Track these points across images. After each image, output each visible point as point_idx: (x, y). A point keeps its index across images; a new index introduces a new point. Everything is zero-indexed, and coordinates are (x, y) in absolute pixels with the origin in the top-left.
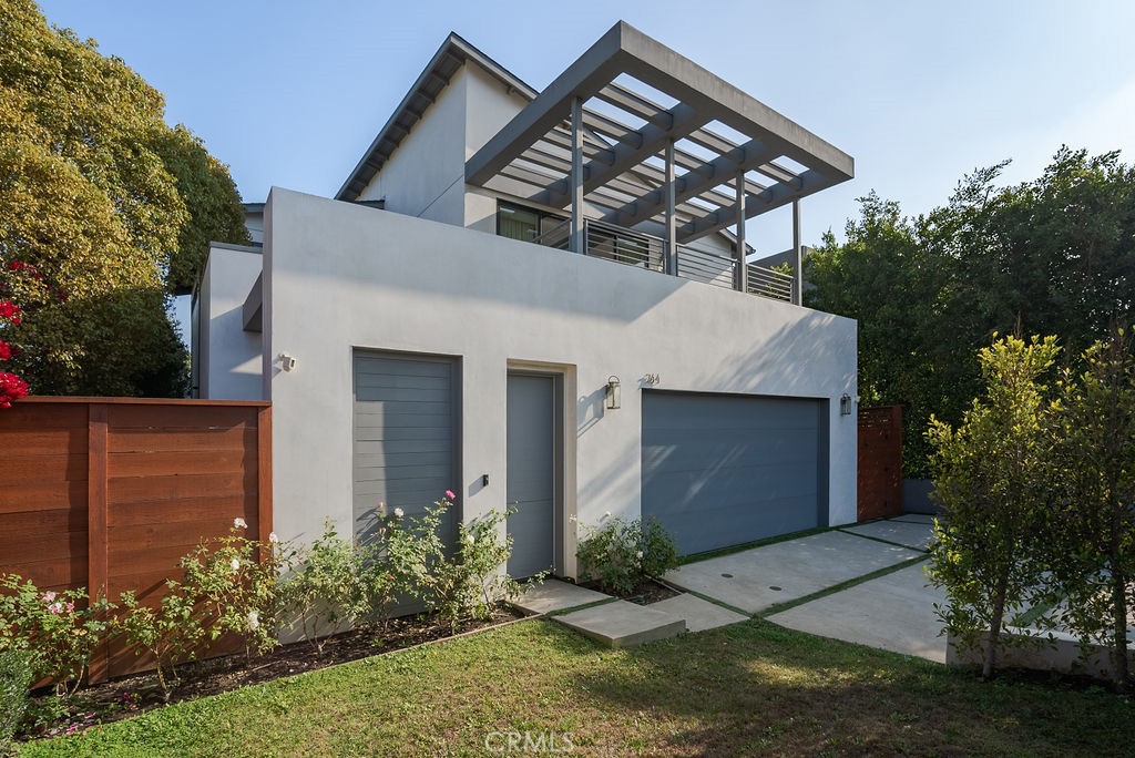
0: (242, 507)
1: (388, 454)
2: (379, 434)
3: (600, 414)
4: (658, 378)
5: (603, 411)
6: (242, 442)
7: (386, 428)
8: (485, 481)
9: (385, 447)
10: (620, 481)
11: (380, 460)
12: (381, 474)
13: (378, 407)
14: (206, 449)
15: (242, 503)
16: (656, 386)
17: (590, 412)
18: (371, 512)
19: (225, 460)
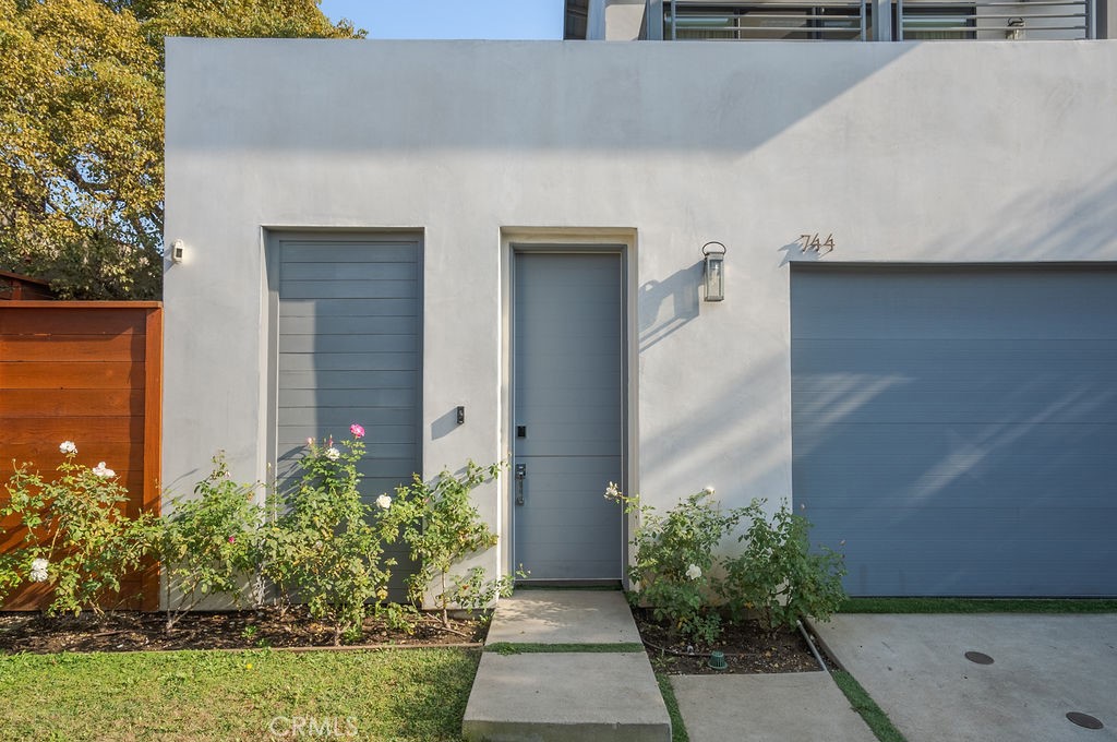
0: (128, 431)
1: (321, 372)
2: (308, 344)
3: (690, 311)
4: (830, 243)
5: (696, 304)
6: (129, 352)
7: (319, 336)
8: (459, 416)
9: (317, 363)
10: (740, 433)
11: (309, 380)
12: (310, 399)
13: (308, 309)
14: (92, 359)
15: (128, 425)
16: (825, 256)
17: (667, 308)
18: (299, 450)
19: (111, 372)
